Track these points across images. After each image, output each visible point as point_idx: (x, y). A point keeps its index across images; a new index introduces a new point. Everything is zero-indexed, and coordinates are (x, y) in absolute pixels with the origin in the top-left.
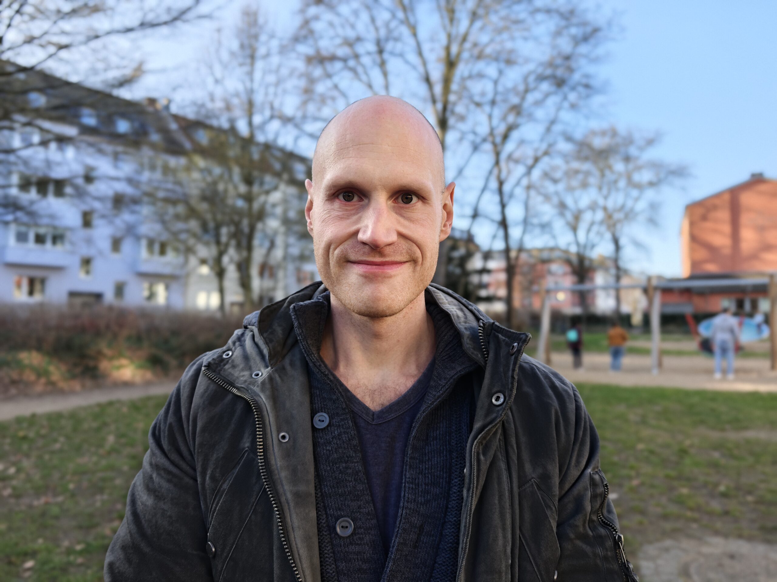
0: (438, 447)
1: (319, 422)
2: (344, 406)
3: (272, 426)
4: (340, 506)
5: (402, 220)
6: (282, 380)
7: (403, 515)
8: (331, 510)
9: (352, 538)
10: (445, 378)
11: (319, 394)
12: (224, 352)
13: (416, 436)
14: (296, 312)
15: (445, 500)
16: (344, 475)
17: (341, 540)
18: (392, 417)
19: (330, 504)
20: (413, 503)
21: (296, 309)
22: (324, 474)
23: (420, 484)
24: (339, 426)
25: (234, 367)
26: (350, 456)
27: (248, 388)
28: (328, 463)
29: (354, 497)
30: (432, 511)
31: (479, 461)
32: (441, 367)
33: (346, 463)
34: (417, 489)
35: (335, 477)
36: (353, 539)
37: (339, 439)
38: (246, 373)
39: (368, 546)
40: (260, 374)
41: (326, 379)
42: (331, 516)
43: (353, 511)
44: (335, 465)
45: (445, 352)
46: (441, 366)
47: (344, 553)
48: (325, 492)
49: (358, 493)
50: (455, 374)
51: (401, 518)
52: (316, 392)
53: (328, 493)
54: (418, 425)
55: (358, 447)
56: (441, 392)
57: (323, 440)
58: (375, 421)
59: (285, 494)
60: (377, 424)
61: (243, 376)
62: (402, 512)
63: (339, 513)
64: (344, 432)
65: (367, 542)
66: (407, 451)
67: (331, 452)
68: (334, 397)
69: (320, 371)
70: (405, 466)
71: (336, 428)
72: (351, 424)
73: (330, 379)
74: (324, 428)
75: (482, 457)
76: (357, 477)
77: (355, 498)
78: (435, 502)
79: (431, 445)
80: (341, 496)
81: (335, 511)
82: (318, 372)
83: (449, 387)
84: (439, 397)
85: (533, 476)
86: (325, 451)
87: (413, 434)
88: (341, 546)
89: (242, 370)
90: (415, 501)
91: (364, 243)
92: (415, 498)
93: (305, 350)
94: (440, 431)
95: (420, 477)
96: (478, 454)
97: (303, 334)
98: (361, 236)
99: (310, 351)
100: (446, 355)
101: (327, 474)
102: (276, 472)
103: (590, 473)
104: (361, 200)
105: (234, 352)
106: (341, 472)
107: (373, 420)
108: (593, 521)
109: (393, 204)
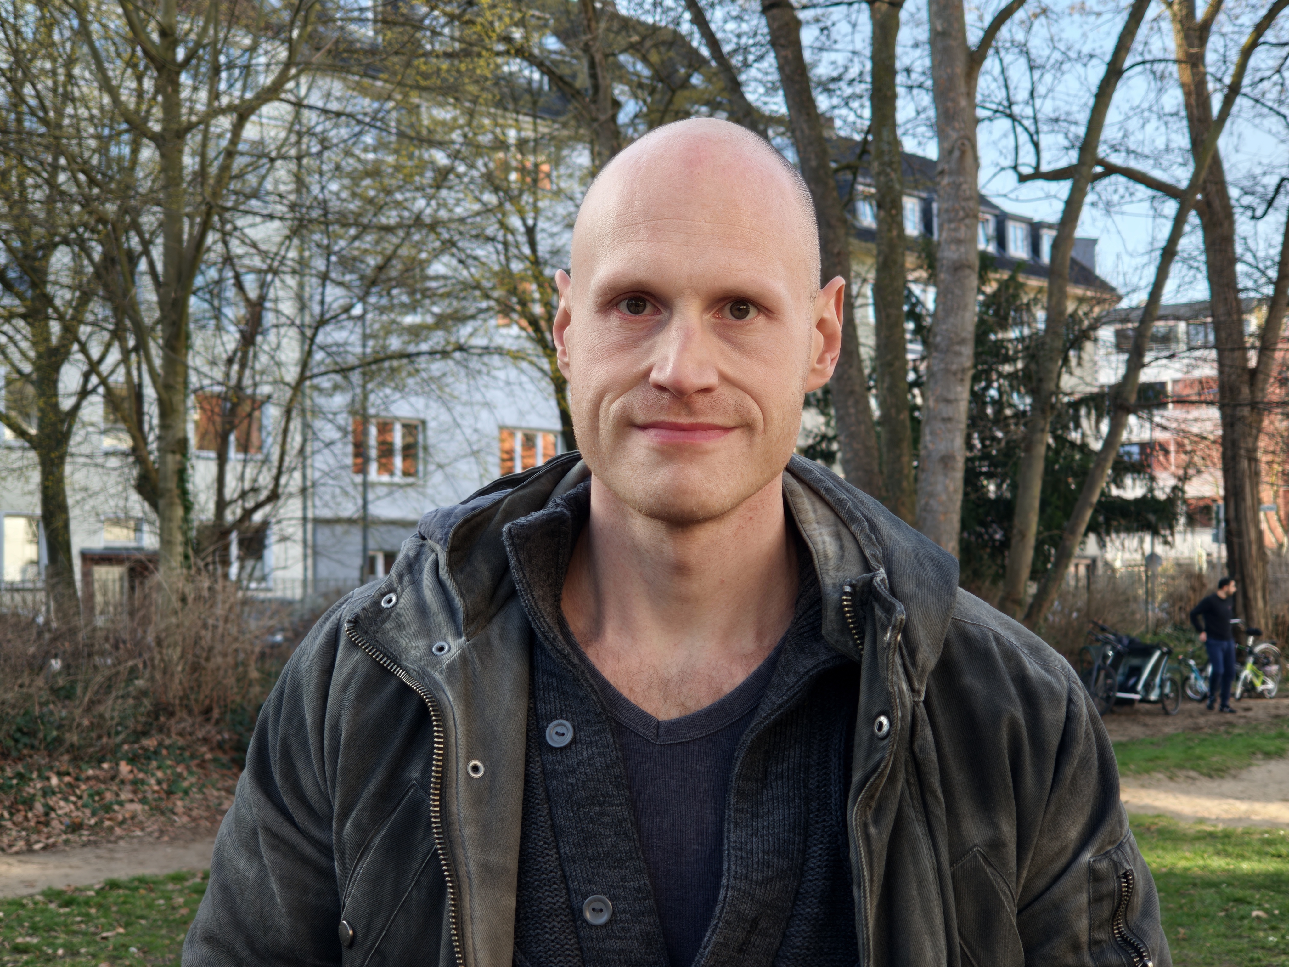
0: (785, 791)
1: (555, 735)
2: (599, 709)
3: (459, 747)
4: (591, 876)
5: (727, 348)
6: (484, 666)
8: (576, 883)
11: (557, 686)
12: (383, 595)
15: (796, 881)
16: (596, 826)
17: (593, 931)
19: (574, 873)
20: (744, 881)
21: (514, 531)
22: (563, 823)
23: (754, 852)
24: (591, 743)
26: (608, 794)
27: (424, 672)
28: (569, 805)
33: (601, 805)
35: (582, 829)
36: (611, 928)
37: (590, 765)
38: (422, 642)
40: (446, 648)
41: (565, 662)
42: (575, 892)
43: (612, 885)
44: (581, 809)
47: (598, 951)
48: (566, 854)
50: (814, 668)
52: (552, 682)
53: (570, 855)
55: (622, 779)
56: (785, 698)
57: (562, 768)
58: (661, 739)
59: (466, 864)
61: (415, 648)
62: (727, 894)
63: (589, 888)
64: (599, 754)
67: (576, 787)
68: (581, 693)
71: (585, 747)
73: (572, 662)
74: (565, 747)
76: (620, 830)
77: (616, 864)
78: (780, 882)
79: (772, 788)
80: (592, 860)
81: (582, 884)
82: (552, 649)
84: (780, 707)
85: (977, 842)
86: (565, 786)
88: (592, 940)
89: (415, 636)
90: (746, 877)
91: (661, 388)
92: (747, 873)
93: (529, 609)
95: (754, 840)
97: (524, 581)
98: (656, 375)
99: (538, 611)
101: (568, 823)
102: (457, 826)
103: (1089, 861)
104: (657, 311)
105: (401, 596)
106: (592, 821)
107: (657, 737)
108: (1099, 942)
109: (713, 320)
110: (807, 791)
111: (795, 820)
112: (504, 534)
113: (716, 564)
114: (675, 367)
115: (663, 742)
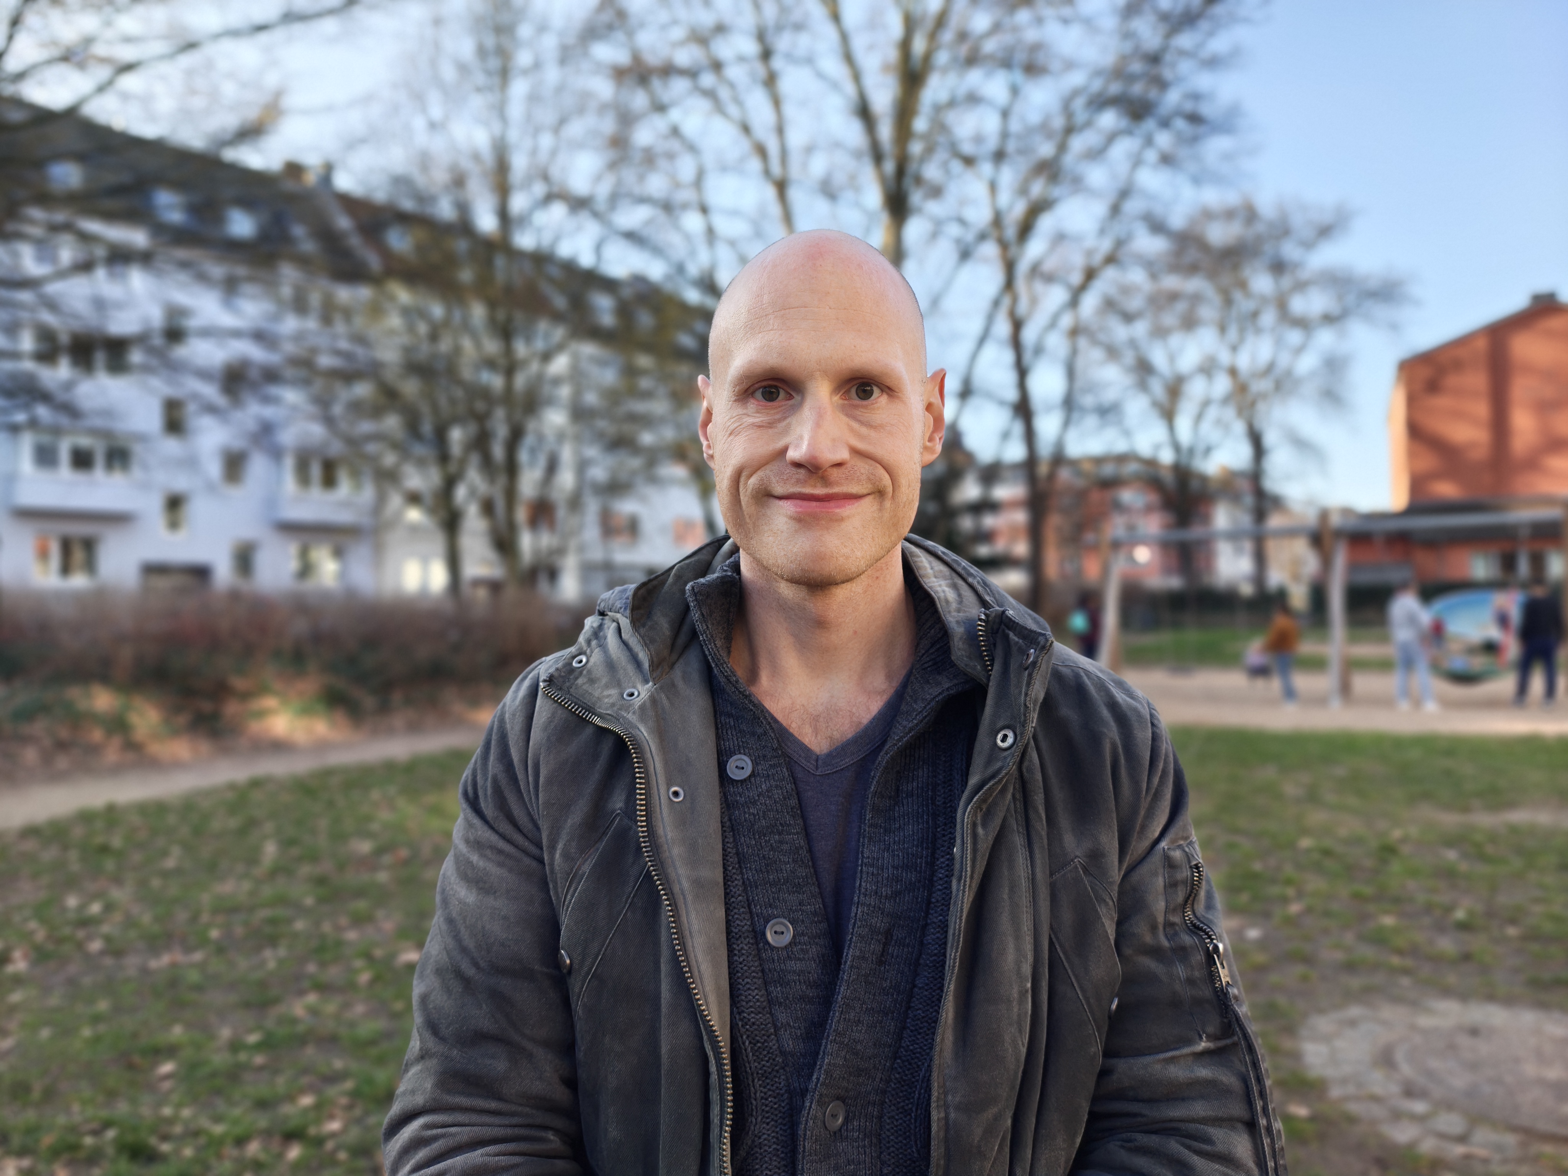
0: (915, 807)
1: (737, 769)
2: (776, 744)
3: (659, 775)
4: (772, 901)
5: (855, 425)
6: (673, 705)
7: (858, 915)
8: (758, 907)
9: (790, 949)
10: (923, 700)
11: (734, 725)
12: (574, 657)
13: (876, 791)
14: (696, 596)
15: (926, 892)
16: (776, 853)
17: (775, 952)
18: (847, 763)
19: (757, 898)
20: (874, 897)
21: (696, 591)
22: (745, 851)
23: (885, 867)
24: (768, 776)
25: (592, 681)
26: (785, 823)
27: (618, 715)
28: (752, 834)
29: (793, 888)
30: (905, 908)
31: (975, 835)
32: (920, 681)
33: (780, 834)
34: (880, 874)
35: (764, 856)
36: (791, 950)
37: (769, 797)
38: (613, 691)
39: (814, 962)
40: (636, 693)
42: (757, 916)
43: (791, 909)
44: (762, 837)
45: (928, 656)
46: (919, 679)
47: (779, 972)
48: (748, 879)
49: (798, 881)
50: (940, 694)
51: (856, 919)
52: (729, 722)
53: (752, 880)
54: (878, 775)
55: (796, 810)
56: (915, 722)
57: (743, 799)
58: (820, 770)
59: (679, 879)
60: (822, 775)
61: (608, 696)
63: (770, 912)
64: (776, 786)
65: (812, 957)
67: (757, 817)
68: (760, 731)
69: (737, 689)
71: (763, 780)
72: (786, 774)
73: (753, 702)
74: (745, 780)
75: (980, 830)
76: (798, 858)
77: (795, 889)
78: (909, 894)
79: (903, 805)
80: (773, 885)
81: (763, 908)
82: (734, 693)
83: (929, 714)
84: (911, 730)
85: (1078, 854)
86: (747, 816)
87: (872, 788)
88: (773, 962)
89: (606, 685)
91: (797, 465)
93: (712, 657)
94: (918, 783)
95: (886, 856)
96: (974, 825)
97: (708, 633)
98: (792, 454)
99: (721, 658)
100: (929, 661)
101: (751, 851)
102: (666, 847)
103: (1164, 848)
104: (791, 396)
105: (590, 656)
106: (772, 849)
107: (817, 768)
108: (1172, 925)
109: (841, 402)
110: (934, 807)
111: (923, 836)
112: (687, 591)
113: (850, 618)
114: (812, 444)
115: (822, 772)
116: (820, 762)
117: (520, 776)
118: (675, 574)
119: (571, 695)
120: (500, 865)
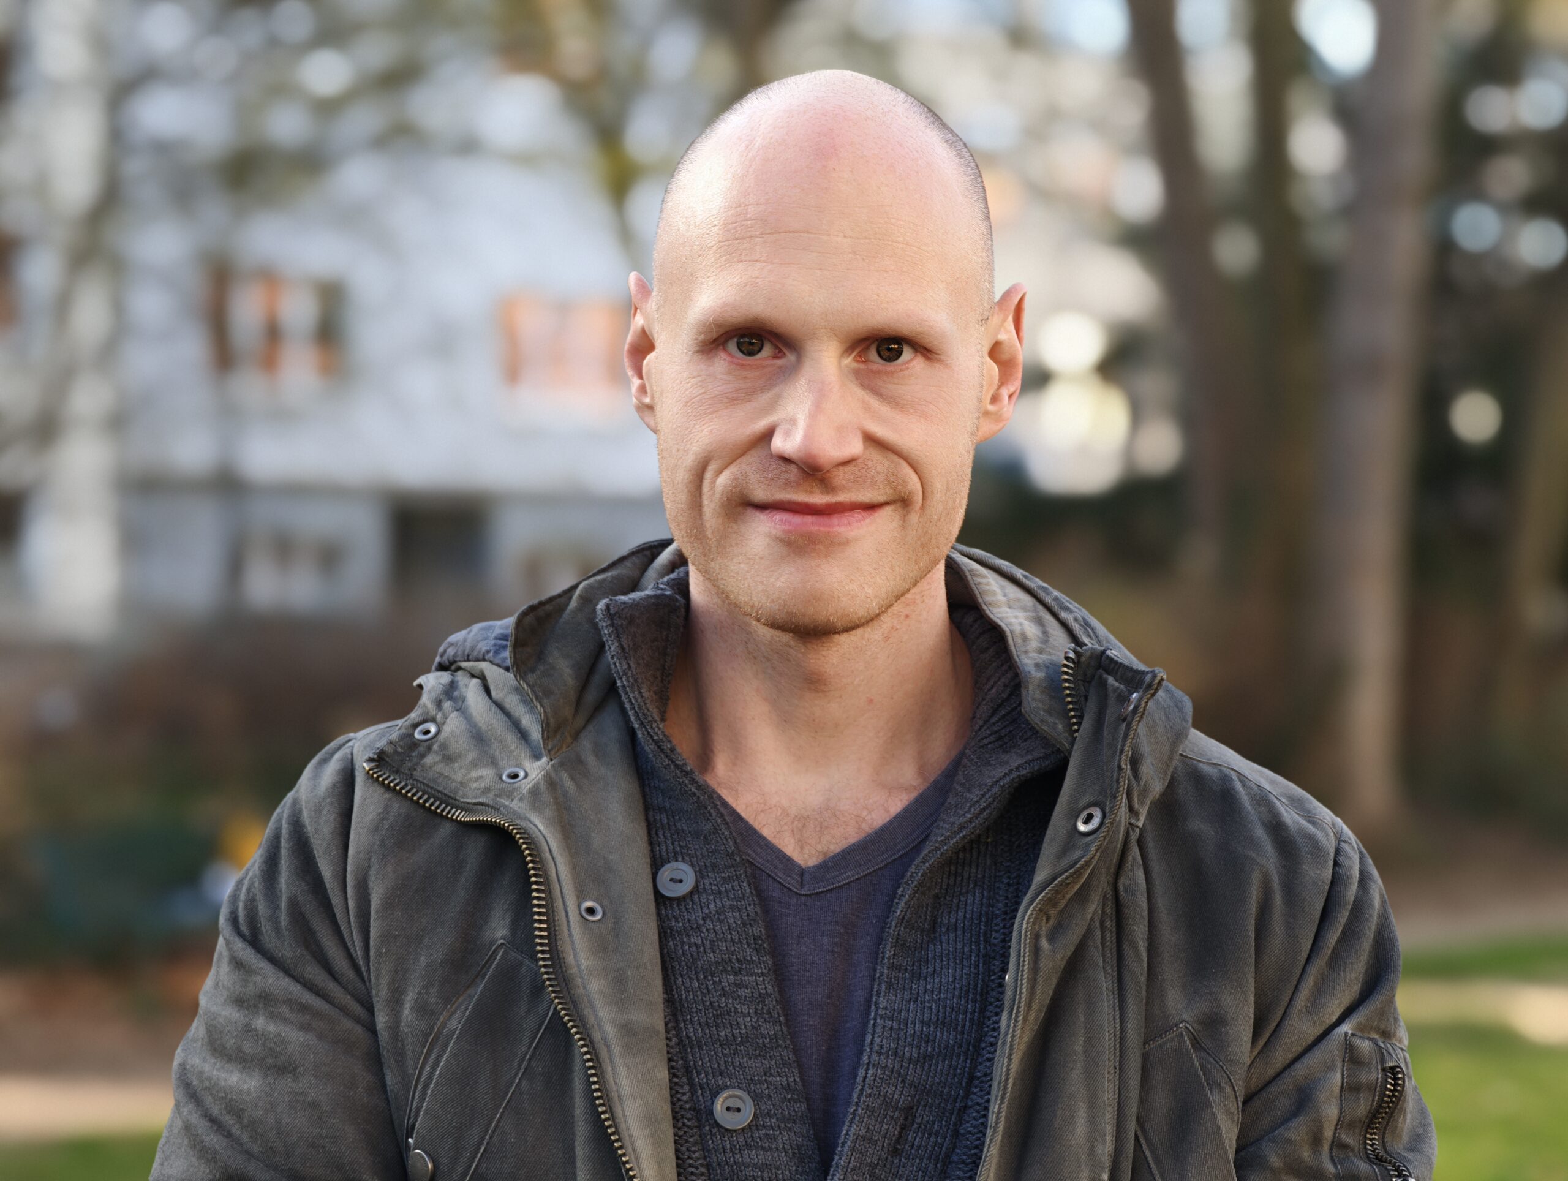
0: (959, 946)
1: (672, 883)
2: (731, 848)
3: (564, 883)
4: (723, 1068)
5: (874, 402)
6: (579, 786)
7: (867, 1079)
8: (703, 1075)
9: (750, 1134)
10: (980, 786)
11: (668, 823)
12: (415, 726)
13: (903, 918)
14: (612, 619)
15: (969, 1061)
16: (731, 1001)
17: (726, 1138)
18: (848, 877)
19: (700, 1063)
20: (892, 1058)
21: (612, 611)
22: (684, 997)
23: (910, 1022)
24: (720, 893)
25: (449, 759)
26: (745, 959)
27: (497, 804)
28: (694, 972)
29: (756, 1050)
30: (937, 1080)
31: (1036, 951)
32: (976, 763)
33: (736, 974)
34: (903, 1030)
35: (711, 1003)
36: (752, 1136)
37: (721, 921)
38: (487, 772)
39: (786, 1155)
40: (522, 774)
41: (687, 782)
42: (701, 1089)
43: (751, 1079)
44: (710, 978)
45: (988, 728)
46: (975, 760)
47: (732, 1166)
48: (688, 1037)
49: (763, 1042)
50: (1006, 775)
51: (863, 1086)
52: (661, 819)
53: (694, 1038)
54: (909, 892)
55: (764, 943)
56: (969, 816)
57: (681, 924)
58: (806, 887)
59: (601, 1027)
60: (810, 895)
61: (478, 779)
62: (867, 1073)
63: (720, 1082)
64: (732, 907)
65: (784, 1147)
66: (882, 953)
67: (702, 949)
68: (707, 827)
69: (673, 762)
70: (876, 986)
71: (712, 897)
72: (748, 891)
73: (697, 782)
74: (684, 898)
75: (1044, 944)
76: (762, 1008)
77: (758, 1052)
78: (943, 1061)
79: (941, 943)
80: (725, 1044)
81: (710, 1077)
82: (668, 765)
83: (989, 805)
84: (962, 828)
85: (1185, 1017)
86: (687, 947)
87: (899, 912)
88: (724, 1152)
89: (474, 765)
90: (896, 1053)
92: (897, 1048)
93: (636, 712)
94: (965, 912)
95: (911, 1008)
96: (1037, 937)
97: (630, 674)
98: (780, 444)
99: (649, 714)
100: (990, 735)
101: (691, 997)
102: (579, 981)
103: (1346, 1033)
104: (778, 354)
105: (444, 723)
106: (724, 994)
107: (802, 885)
108: (1343, 1146)
109: (855, 365)
110: (989, 948)
111: (969, 983)
112: (599, 612)
113: (862, 678)
114: (806, 436)
115: (809, 890)
116: (807, 877)
117: (336, 900)
118: (581, 596)
119: (415, 780)
120: (304, 1027)
